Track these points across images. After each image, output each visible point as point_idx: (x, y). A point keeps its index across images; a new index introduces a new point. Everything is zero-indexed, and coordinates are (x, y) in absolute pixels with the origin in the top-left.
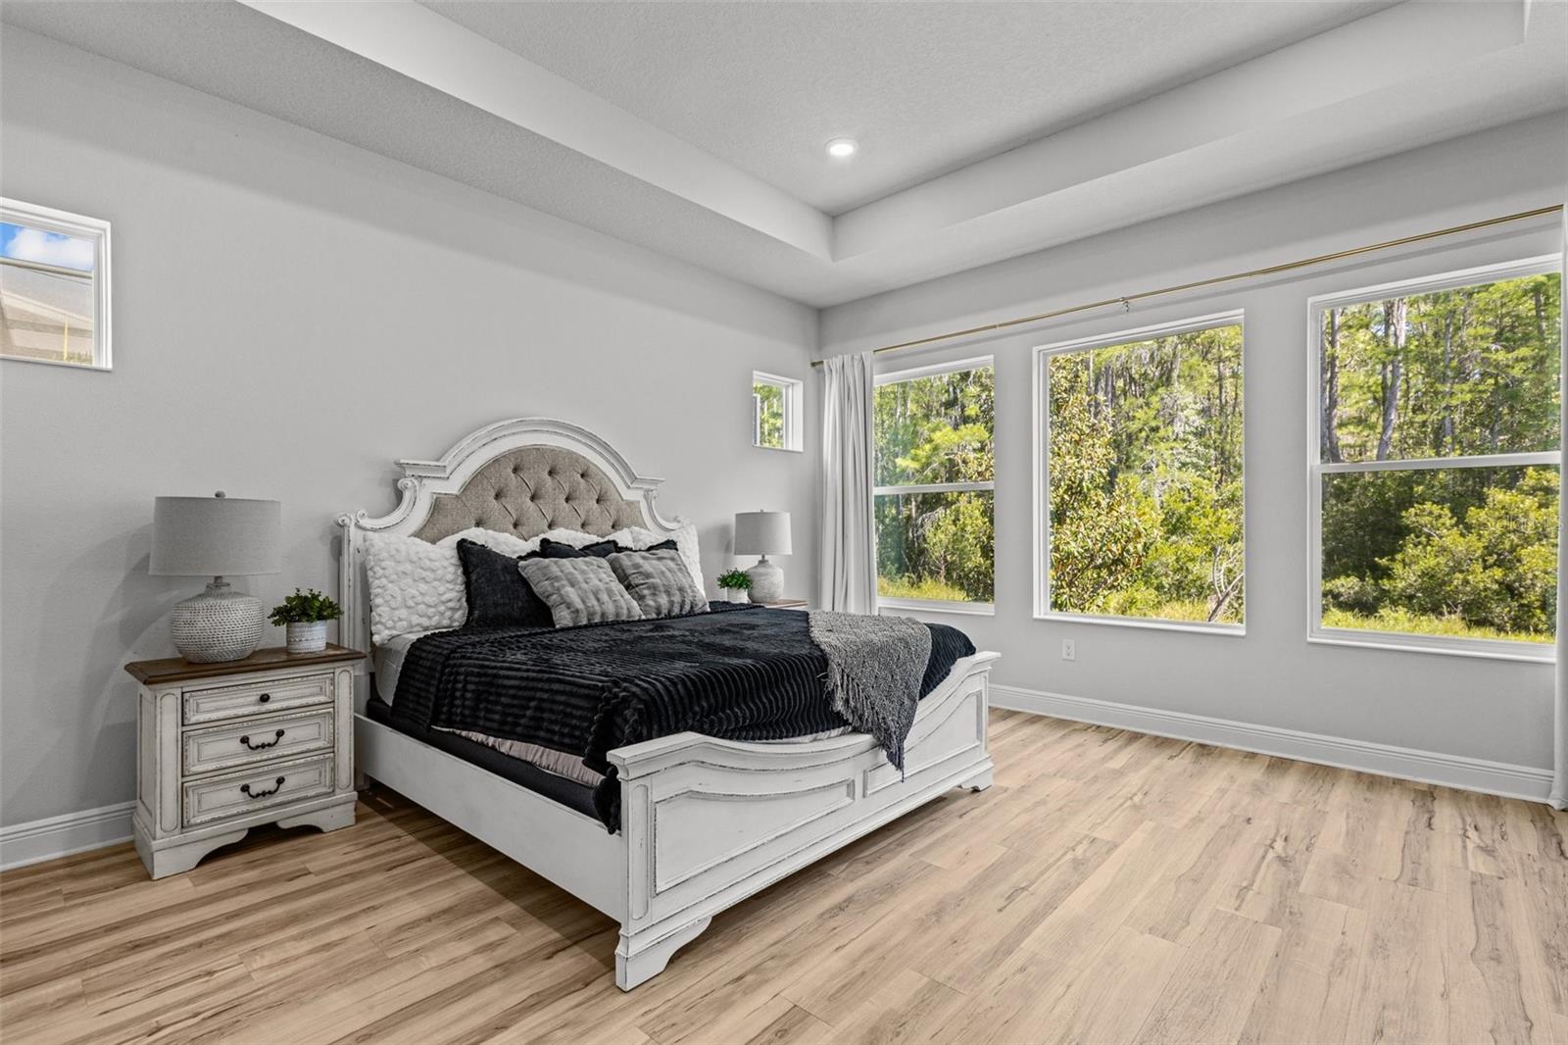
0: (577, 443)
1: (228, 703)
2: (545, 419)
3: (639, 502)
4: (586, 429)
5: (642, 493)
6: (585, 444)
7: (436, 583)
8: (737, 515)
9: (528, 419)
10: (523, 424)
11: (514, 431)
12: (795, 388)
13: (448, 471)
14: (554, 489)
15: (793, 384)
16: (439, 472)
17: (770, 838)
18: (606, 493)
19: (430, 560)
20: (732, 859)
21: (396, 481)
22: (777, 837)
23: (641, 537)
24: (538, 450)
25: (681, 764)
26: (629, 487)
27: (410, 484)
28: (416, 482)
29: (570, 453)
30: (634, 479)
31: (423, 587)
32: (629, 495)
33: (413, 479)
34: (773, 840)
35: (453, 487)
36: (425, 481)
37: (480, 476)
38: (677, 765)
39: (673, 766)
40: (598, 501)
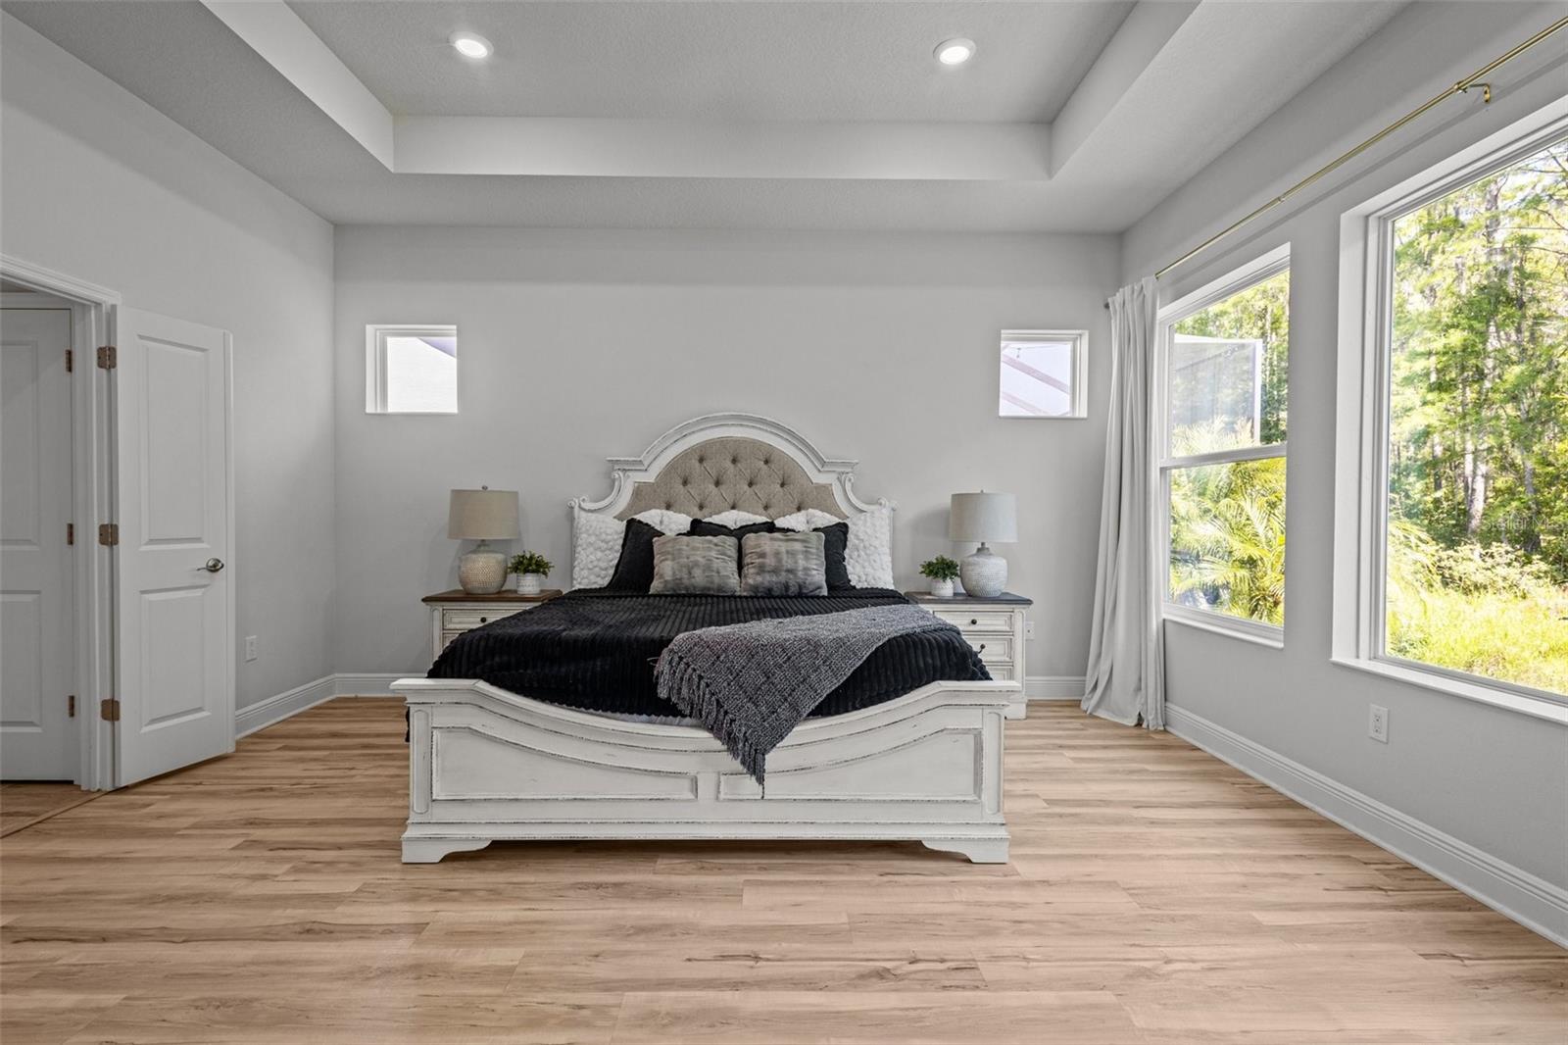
0: (759, 431)
1: (466, 620)
2: (727, 414)
3: (831, 485)
4: (768, 419)
5: (835, 476)
6: (772, 433)
7: (608, 552)
8: (954, 496)
9: (710, 416)
10: (707, 421)
11: (702, 427)
12: (1083, 338)
13: (646, 463)
14: (735, 476)
15: (1080, 335)
16: (636, 465)
17: (566, 797)
18: (789, 477)
19: (607, 534)
20: (517, 800)
21: (610, 474)
22: (575, 799)
23: (813, 520)
24: (723, 442)
25: (456, 703)
26: (819, 471)
27: (617, 476)
28: (621, 474)
29: (754, 442)
30: (823, 464)
31: (599, 554)
32: (819, 479)
33: (620, 473)
34: (568, 800)
35: (650, 477)
36: (628, 473)
37: (671, 467)
38: (453, 703)
39: (449, 703)
40: (783, 485)
